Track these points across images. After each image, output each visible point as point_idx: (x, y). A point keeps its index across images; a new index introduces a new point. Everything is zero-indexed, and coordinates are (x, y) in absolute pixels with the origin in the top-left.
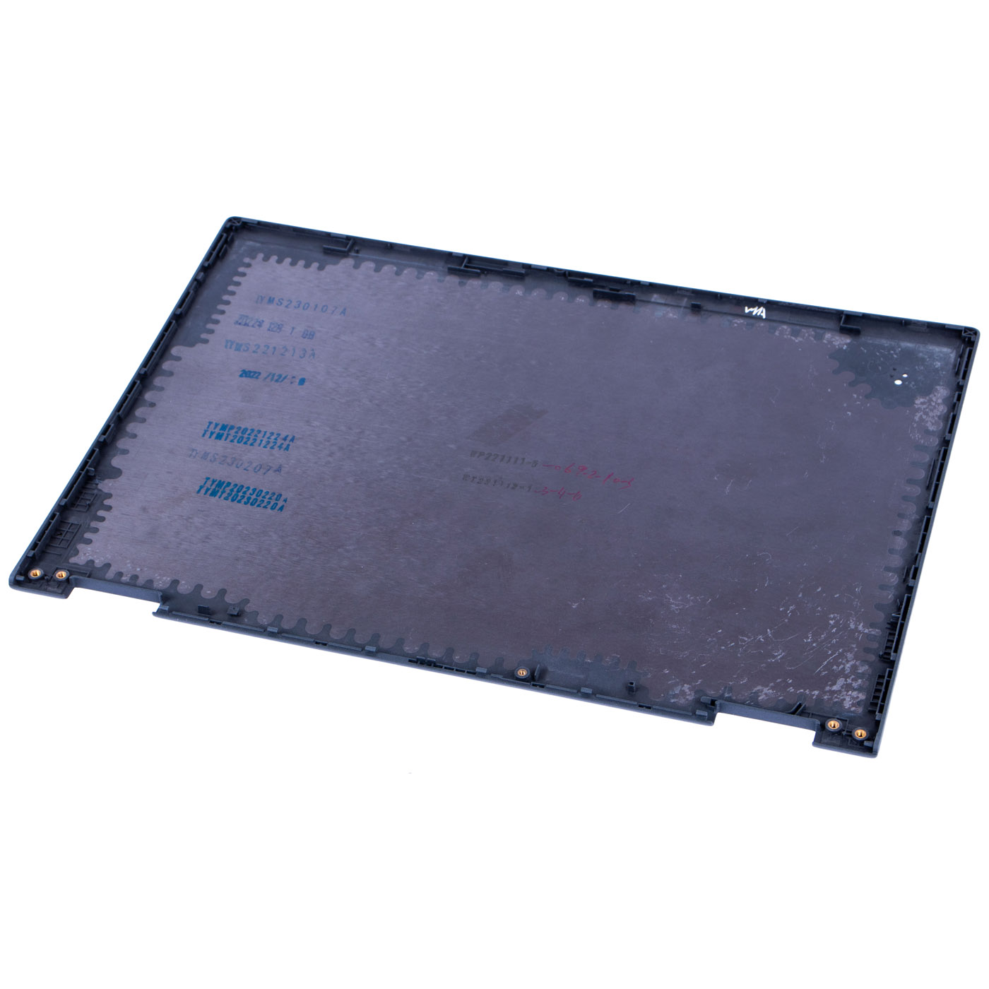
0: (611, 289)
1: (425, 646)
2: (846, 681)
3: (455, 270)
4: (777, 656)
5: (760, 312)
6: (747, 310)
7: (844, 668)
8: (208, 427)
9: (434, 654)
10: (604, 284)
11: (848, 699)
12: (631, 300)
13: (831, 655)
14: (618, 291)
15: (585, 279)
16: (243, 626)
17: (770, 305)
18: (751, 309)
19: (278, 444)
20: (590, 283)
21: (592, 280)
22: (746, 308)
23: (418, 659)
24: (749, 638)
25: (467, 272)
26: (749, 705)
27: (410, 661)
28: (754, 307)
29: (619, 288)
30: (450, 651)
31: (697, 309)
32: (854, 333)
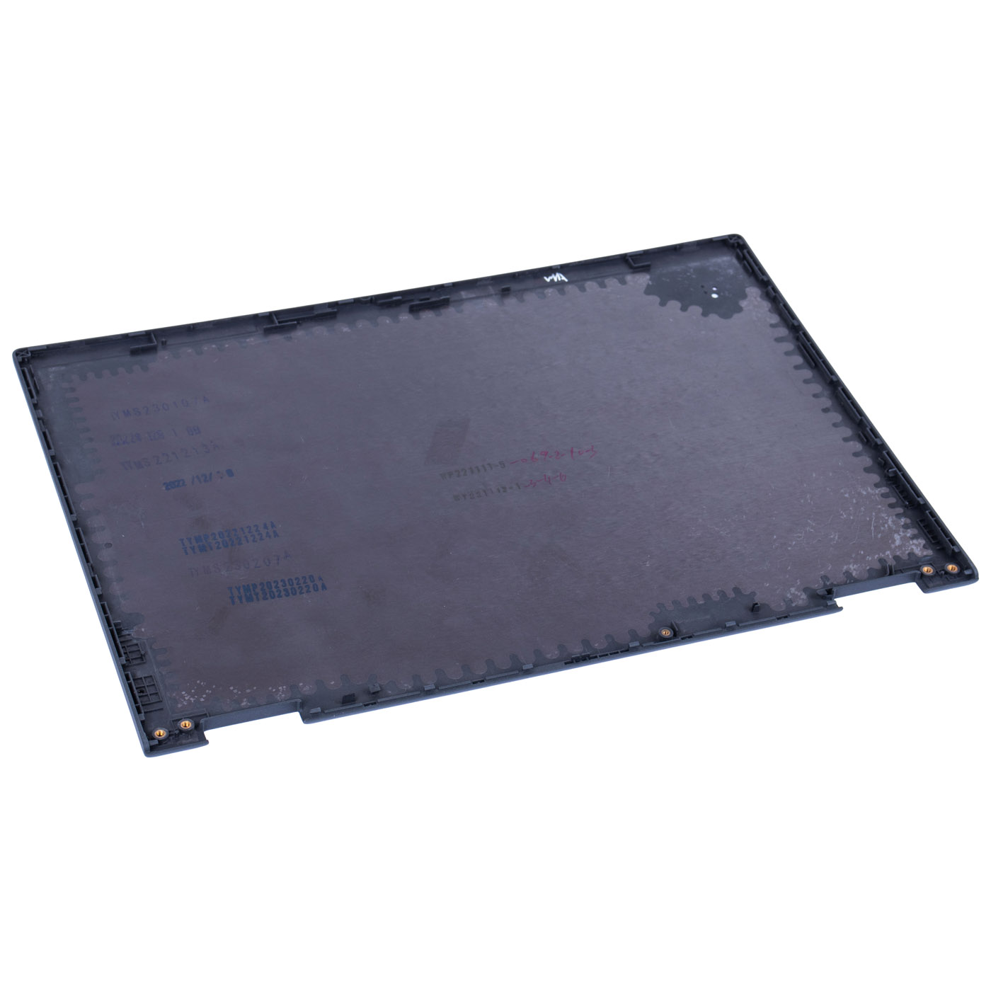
0: (421, 300)
1: (561, 647)
2: (899, 535)
3: (272, 328)
4: (834, 538)
5: (558, 277)
6: (548, 280)
7: (889, 526)
8: (184, 545)
9: (576, 650)
10: (411, 298)
11: (914, 547)
12: (445, 303)
13: (871, 520)
14: (428, 299)
15: (395, 298)
16: (391, 698)
17: (563, 269)
18: (550, 278)
19: (264, 535)
20: (399, 300)
21: (400, 298)
22: (545, 278)
23: (572, 659)
24: (801, 533)
25: (283, 327)
26: (850, 583)
27: (566, 664)
28: (551, 275)
29: (428, 297)
30: (586, 643)
31: (507, 292)
32: (646, 269)
